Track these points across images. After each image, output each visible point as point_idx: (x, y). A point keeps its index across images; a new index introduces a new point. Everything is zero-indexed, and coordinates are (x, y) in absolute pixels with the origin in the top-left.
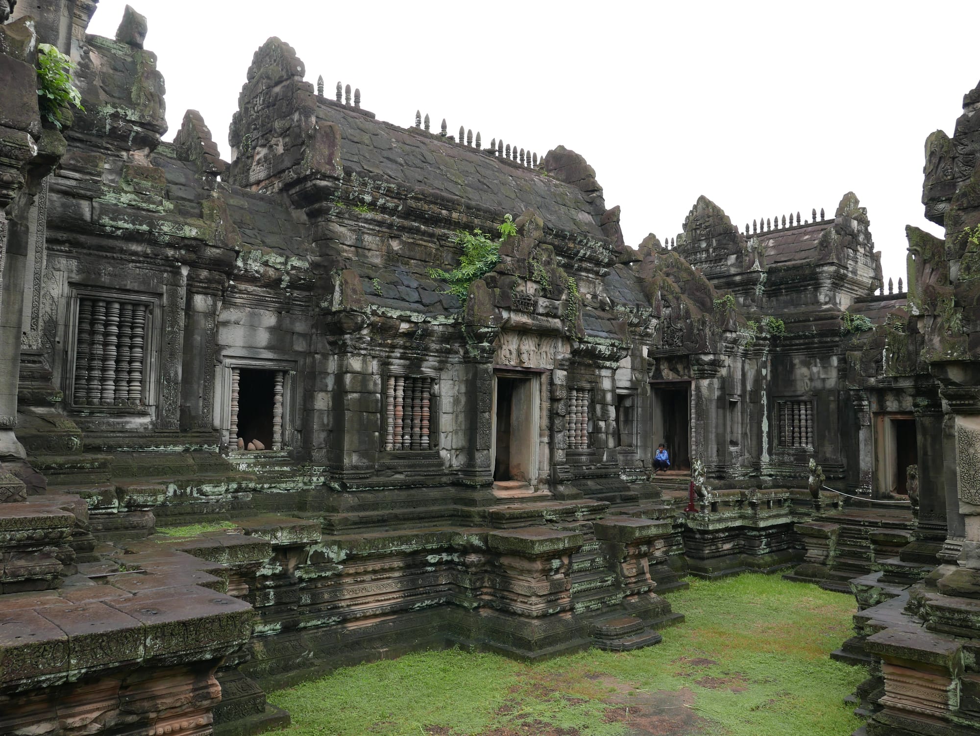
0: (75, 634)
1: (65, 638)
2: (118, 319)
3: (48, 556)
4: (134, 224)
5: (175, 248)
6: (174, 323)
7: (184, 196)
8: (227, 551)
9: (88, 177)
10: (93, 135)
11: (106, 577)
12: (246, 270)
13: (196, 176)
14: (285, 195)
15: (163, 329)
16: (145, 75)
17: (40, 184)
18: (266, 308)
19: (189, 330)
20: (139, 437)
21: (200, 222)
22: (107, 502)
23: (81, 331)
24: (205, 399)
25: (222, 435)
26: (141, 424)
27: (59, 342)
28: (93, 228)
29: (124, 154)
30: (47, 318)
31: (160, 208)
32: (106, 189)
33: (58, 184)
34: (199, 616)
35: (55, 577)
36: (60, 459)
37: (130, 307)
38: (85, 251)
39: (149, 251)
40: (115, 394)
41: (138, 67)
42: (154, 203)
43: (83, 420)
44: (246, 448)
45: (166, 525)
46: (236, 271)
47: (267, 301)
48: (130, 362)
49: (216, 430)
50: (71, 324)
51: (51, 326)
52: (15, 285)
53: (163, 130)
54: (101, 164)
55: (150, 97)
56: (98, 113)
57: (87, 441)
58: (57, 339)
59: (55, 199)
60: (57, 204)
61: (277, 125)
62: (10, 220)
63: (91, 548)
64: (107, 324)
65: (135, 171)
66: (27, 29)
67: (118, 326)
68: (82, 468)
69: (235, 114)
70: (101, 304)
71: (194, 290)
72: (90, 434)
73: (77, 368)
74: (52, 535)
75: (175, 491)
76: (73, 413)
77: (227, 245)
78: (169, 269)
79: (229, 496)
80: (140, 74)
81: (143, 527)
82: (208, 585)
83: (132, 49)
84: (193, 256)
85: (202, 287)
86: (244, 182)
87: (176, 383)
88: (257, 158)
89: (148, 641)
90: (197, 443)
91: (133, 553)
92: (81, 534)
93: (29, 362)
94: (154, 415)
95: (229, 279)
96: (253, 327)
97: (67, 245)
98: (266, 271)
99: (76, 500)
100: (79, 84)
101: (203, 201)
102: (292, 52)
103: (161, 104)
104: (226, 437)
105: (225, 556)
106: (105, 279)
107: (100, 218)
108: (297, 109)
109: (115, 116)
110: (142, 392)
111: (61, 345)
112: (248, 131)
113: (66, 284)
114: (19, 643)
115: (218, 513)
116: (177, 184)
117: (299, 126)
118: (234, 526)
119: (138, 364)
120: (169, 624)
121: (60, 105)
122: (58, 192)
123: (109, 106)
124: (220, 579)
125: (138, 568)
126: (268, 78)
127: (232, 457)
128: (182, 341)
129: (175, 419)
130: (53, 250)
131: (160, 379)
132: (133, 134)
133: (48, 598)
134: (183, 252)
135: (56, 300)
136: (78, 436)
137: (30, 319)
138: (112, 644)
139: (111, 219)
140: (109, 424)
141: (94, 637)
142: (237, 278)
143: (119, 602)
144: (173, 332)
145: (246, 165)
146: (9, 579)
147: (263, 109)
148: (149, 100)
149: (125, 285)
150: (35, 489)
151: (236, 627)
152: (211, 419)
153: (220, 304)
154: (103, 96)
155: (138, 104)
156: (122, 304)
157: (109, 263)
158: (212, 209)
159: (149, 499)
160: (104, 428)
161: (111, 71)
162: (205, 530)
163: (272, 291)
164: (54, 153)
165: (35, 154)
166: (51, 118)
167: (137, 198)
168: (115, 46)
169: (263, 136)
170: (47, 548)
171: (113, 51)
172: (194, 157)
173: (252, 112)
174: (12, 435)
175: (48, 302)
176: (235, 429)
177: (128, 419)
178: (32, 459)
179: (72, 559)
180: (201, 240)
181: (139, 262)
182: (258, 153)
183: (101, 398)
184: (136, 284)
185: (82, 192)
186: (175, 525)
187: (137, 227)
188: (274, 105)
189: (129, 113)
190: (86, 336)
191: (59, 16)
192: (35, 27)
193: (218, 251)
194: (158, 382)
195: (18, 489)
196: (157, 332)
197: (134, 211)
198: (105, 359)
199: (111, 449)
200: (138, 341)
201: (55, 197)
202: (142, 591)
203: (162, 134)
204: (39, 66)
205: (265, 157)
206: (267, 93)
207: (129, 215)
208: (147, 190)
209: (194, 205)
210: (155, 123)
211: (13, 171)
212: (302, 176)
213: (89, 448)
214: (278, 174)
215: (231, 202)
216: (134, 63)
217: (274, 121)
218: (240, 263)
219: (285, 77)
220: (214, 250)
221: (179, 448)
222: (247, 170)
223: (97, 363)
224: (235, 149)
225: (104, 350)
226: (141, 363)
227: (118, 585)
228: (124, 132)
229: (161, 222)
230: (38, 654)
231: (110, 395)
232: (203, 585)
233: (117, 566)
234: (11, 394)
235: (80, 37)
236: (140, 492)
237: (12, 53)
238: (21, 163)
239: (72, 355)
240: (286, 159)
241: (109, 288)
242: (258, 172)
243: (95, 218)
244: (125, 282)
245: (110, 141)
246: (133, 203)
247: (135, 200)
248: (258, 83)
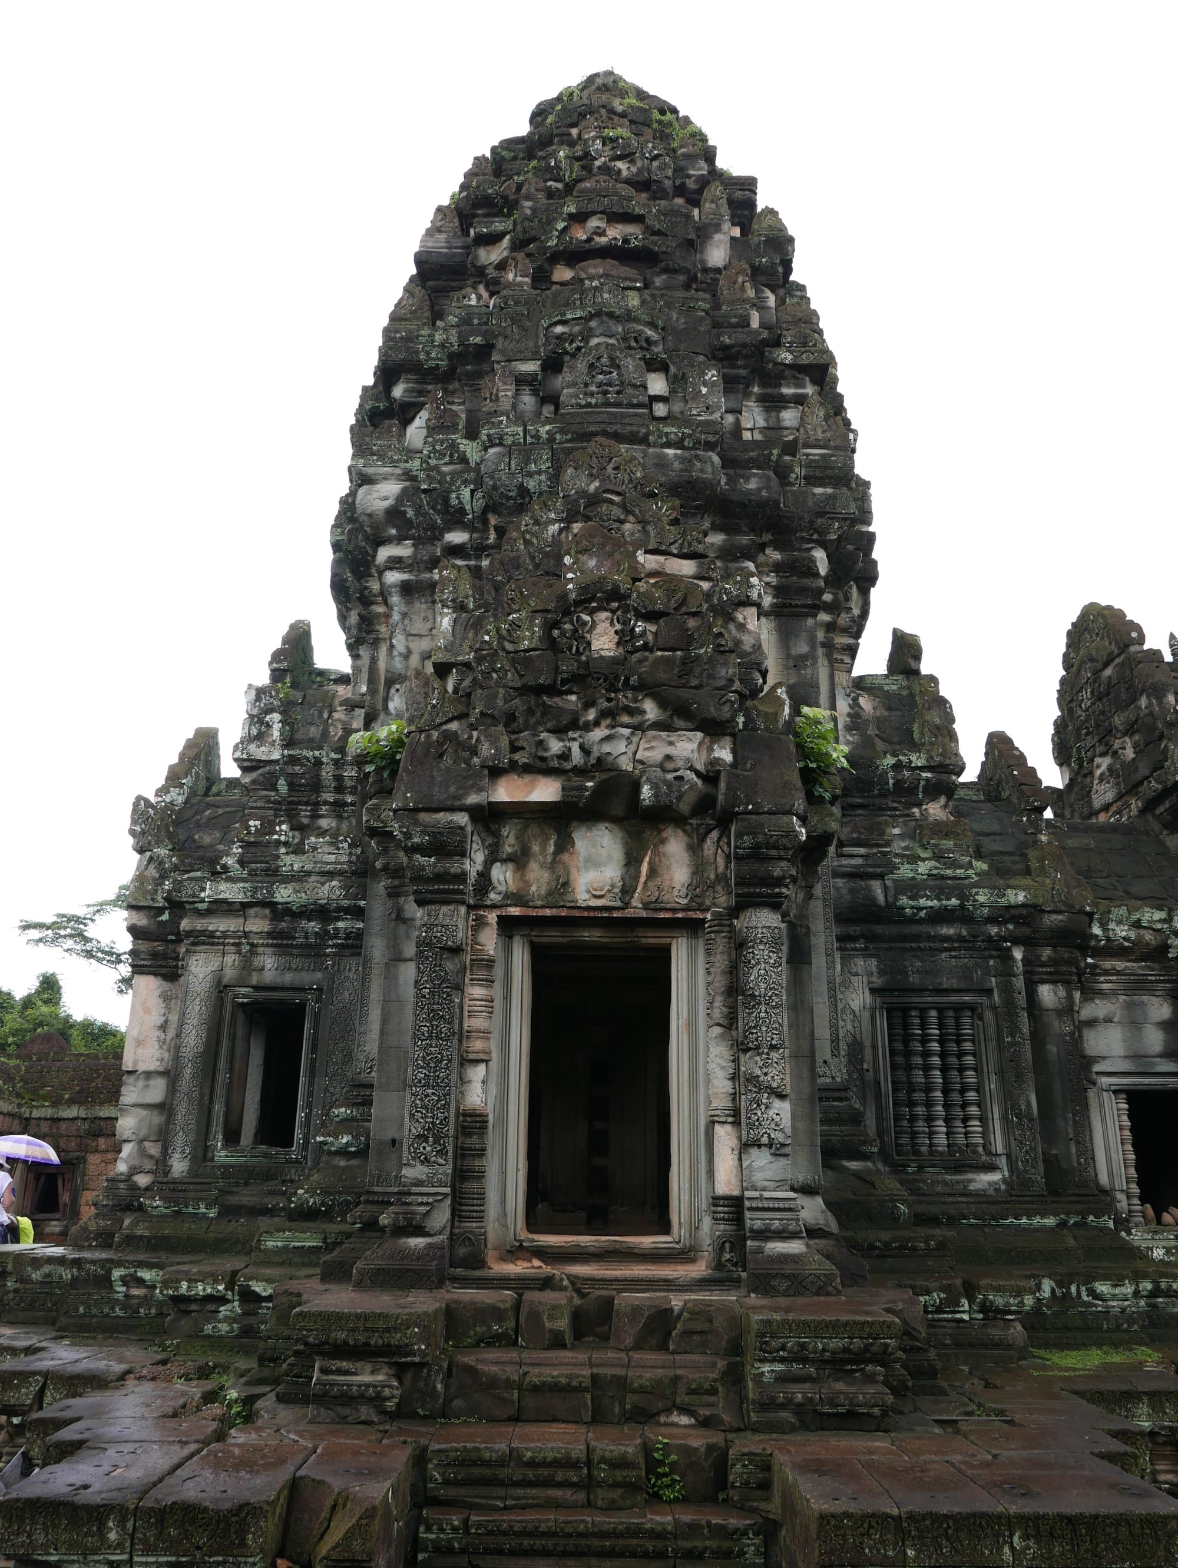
0: (910, 1508)
1: (895, 1512)
2: (937, 1032)
3: (871, 1379)
4: (939, 900)
5: (999, 923)
6: (1014, 1030)
7: (1001, 849)
8: (1145, 1400)
9: (875, 851)
10: (874, 796)
11: (956, 1421)
12: (1108, 939)
13: (1014, 819)
14: (1149, 817)
15: (999, 1040)
16: (926, 705)
17: (816, 872)
18: (1152, 992)
19: (1038, 1037)
20: (989, 1203)
21: (1028, 881)
22: (952, 1302)
23: (893, 1053)
24: (1078, 1143)
25: (1114, 1200)
26: (990, 1183)
27: (867, 1070)
28: (890, 914)
29: (916, 810)
30: (849, 1039)
31: (971, 872)
32: (898, 860)
33: (842, 866)
34: (1093, 1511)
35: (884, 1414)
36: (885, 1236)
37: (951, 1013)
38: (884, 945)
39: (964, 932)
40: (948, 1139)
41: (917, 698)
42: (961, 867)
43: (910, 1177)
44: (1159, 1222)
45: (1046, 1346)
46: (1093, 943)
47: (1151, 982)
48: (962, 1091)
49: (1104, 1192)
50: (880, 1044)
51: (856, 1049)
52: (802, 1002)
53: (961, 769)
54: (888, 831)
55: (936, 732)
56: (877, 767)
57: (921, 1209)
58: (865, 1066)
59: (841, 885)
60: (844, 891)
61: (1118, 720)
62: (789, 922)
63: (933, 1374)
64: (925, 1040)
65: (931, 829)
66: (779, 697)
67: (939, 1042)
68: (914, 1249)
69: (1056, 721)
70: (913, 1013)
71: (1036, 978)
72: (922, 1198)
73: (894, 1104)
74: (874, 1348)
75: (1053, 1290)
76: (898, 1168)
77: (1073, 907)
78: (995, 953)
79: (1142, 1303)
80: (920, 706)
81: (1010, 1347)
82: (1110, 1457)
83: (908, 679)
84: (1026, 931)
85: (1047, 973)
86: (1086, 811)
87: (1031, 1120)
88: (1098, 773)
89: (1016, 1539)
90: (1077, 1213)
91: (995, 1387)
92: (918, 1350)
93: (835, 1099)
94: (1005, 1169)
95: (1085, 957)
96: (1134, 1024)
97: (862, 940)
98: (1140, 938)
99: (906, 1297)
100: (851, 739)
101: (1027, 851)
102: (1120, 614)
103: (953, 737)
104: (1123, 1203)
105: (1143, 1409)
106: (914, 979)
107: (896, 899)
108: (1143, 691)
109: (898, 767)
110: (985, 1134)
111: (871, 1074)
112: (1078, 739)
113: (867, 993)
114: (837, 1507)
115: (1127, 1331)
116: (989, 835)
117: (1151, 714)
118: (1156, 1356)
119: (973, 1094)
120: (1045, 1516)
121: (826, 773)
122: (843, 875)
123: (888, 756)
124: (1129, 1449)
125: (1001, 1413)
126: (1092, 660)
127: (1138, 1237)
128: (1029, 1055)
129: (1038, 1174)
130: (846, 949)
131: (1007, 1113)
132: (922, 783)
133: (877, 1444)
134: (1011, 927)
135: (858, 1014)
136: (905, 1202)
137: (829, 1042)
138: (962, 1535)
139: (910, 898)
140: (945, 1183)
141: (937, 1518)
142: (1097, 952)
143: (972, 1466)
144: (1013, 1044)
145: (1083, 787)
146: (827, 1409)
147: (1093, 704)
148: (936, 736)
149: (941, 984)
150: (852, 1278)
151: (1159, 1541)
152: (1092, 1174)
153: (1077, 995)
154: (880, 745)
155: (923, 744)
156: (940, 1010)
157: (916, 957)
158: (1041, 860)
159: (1012, 1301)
160: (939, 1189)
161: (886, 713)
162: (1109, 1359)
163: (1155, 965)
164: (825, 832)
165: (804, 838)
166: (818, 791)
167: (938, 865)
168: (887, 681)
169: (1100, 741)
170: (870, 1368)
171: (886, 688)
172: (1007, 793)
173: (1080, 712)
174: (819, 1200)
175: (849, 1018)
176: (1135, 1189)
177: (970, 1176)
178: (849, 1234)
179: (907, 1388)
180: (1034, 906)
181: (954, 949)
182: (1098, 766)
183: (931, 1145)
184: (954, 981)
185: (871, 870)
186: (1061, 1347)
187: (944, 902)
188: (1108, 694)
189: (914, 758)
190: (900, 1059)
191: (817, 669)
192: (787, 692)
193: (1060, 917)
194: (1005, 1119)
195: (830, 1278)
196: (992, 1046)
197: (938, 882)
198: (928, 1089)
199: (952, 1221)
200: (969, 1059)
201: (840, 882)
202: (1006, 1453)
203: (959, 774)
204: (797, 735)
205: (1110, 769)
206: (1095, 681)
207: (932, 889)
208: (950, 851)
209: (1017, 858)
210: (948, 762)
211: (783, 864)
212: (1170, 784)
213: (922, 1220)
214: (1133, 789)
215: (1070, 843)
216: (912, 695)
217: (1112, 716)
218: (1097, 930)
219: (1116, 652)
220: (1054, 917)
221: (1050, 1221)
222: (1086, 794)
223: (919, 1096)
224: (1064, 768)
225: (926, 1077)
226: (978, 1091)
227: (973, 1438)
228: (911, 783)
229: (975, 890)
230: (861, 1529)
231: (941, 1140)
232: (1102, 1456)
233: (973, 1407)
234: (813, 1145)
235: (845, 684)
236: (997, 1289)
237: (767, 729)
238: (790, 852)
239: (887, 1087)
240: (1141, 765)
241: (920, 991)
242: (1103, 793)
243: (890, 900)
244: (939, 980)
245: (896, 799)
246: (935, 872)
247: (936, 868)
248: (1079, 671)
